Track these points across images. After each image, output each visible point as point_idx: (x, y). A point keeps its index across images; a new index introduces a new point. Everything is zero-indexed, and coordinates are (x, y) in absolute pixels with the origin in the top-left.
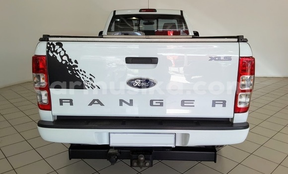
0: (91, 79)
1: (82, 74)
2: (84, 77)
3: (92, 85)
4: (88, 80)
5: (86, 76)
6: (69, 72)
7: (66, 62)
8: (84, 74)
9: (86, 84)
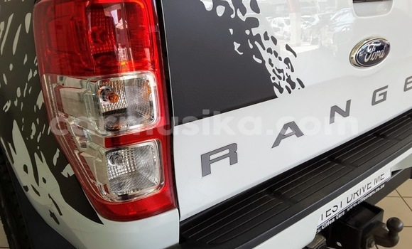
0: (287, 61)
1: (269, 51)
2: (272, 56)
3: (289, 80)
4: (282, 65)
5: (276, 54)
6: (237, 45)
7: (228, 11)
8: (274, 48)
9: (277, 81)
